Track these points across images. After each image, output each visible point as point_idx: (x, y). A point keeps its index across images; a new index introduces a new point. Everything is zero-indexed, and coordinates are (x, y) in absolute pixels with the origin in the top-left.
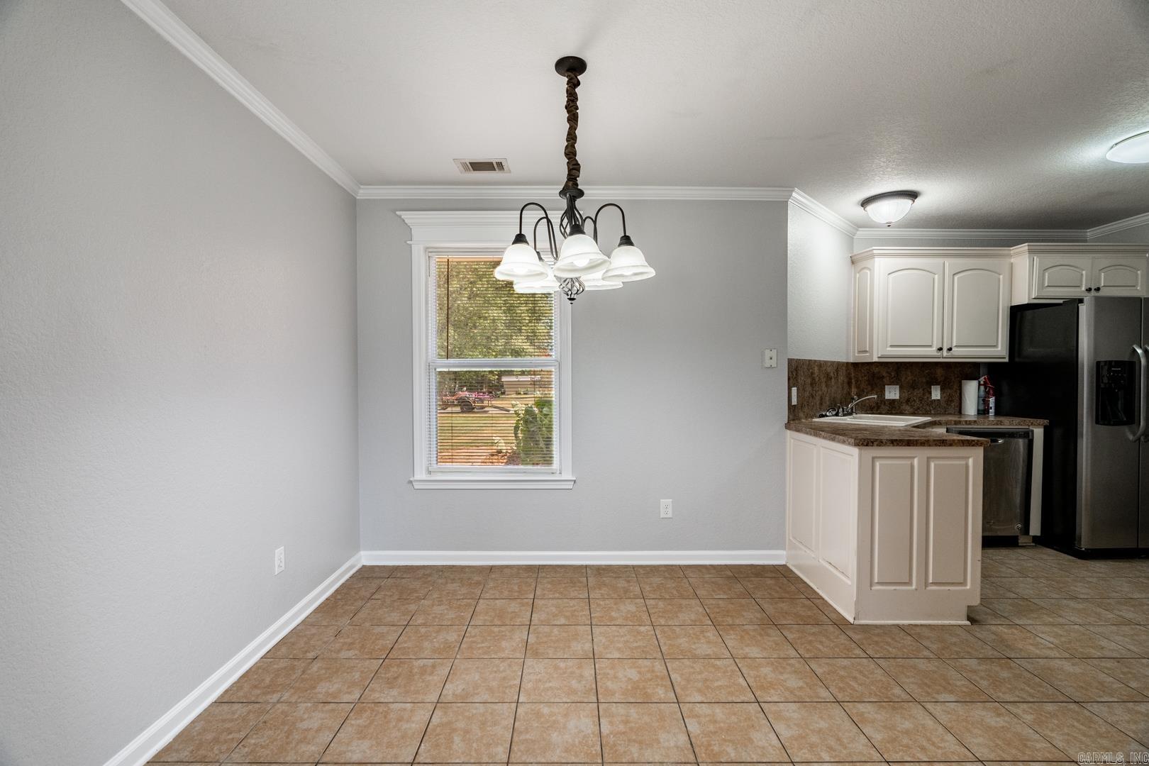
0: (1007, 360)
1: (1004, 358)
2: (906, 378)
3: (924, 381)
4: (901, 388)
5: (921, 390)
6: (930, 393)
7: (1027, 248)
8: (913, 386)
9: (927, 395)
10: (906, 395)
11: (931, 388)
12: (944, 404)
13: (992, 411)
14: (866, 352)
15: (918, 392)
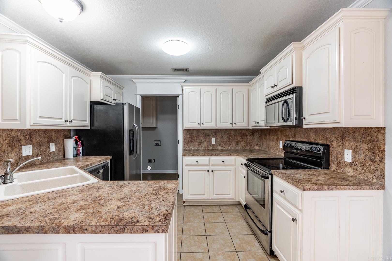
0: (89, 128)
1: (88, 127)
2: (36, 139)
3: (46, 141)
4: (33, 147)
5: (45, 147)
6: (49, 148)
7: (100, 74)
8: (40, 144)
9: (48, 149)
10: (36, 151)
11: (50, 145)
12: (56, 154)
13: (81, 154)
14: (16, 120)
15: (43, 148)
